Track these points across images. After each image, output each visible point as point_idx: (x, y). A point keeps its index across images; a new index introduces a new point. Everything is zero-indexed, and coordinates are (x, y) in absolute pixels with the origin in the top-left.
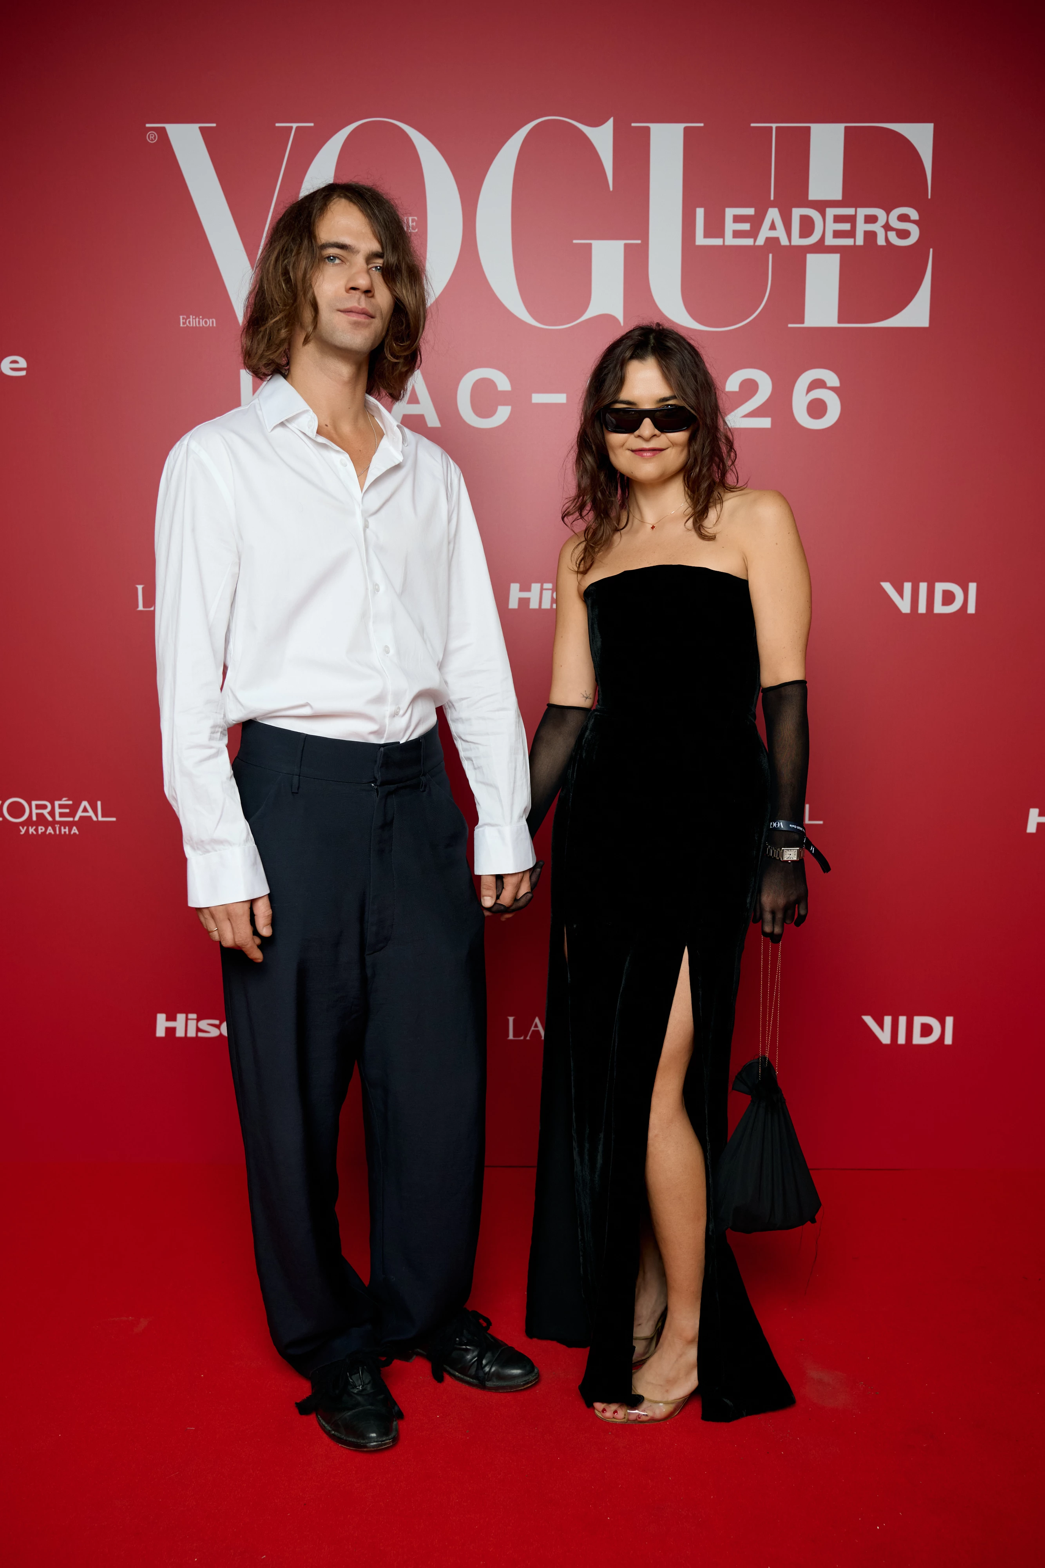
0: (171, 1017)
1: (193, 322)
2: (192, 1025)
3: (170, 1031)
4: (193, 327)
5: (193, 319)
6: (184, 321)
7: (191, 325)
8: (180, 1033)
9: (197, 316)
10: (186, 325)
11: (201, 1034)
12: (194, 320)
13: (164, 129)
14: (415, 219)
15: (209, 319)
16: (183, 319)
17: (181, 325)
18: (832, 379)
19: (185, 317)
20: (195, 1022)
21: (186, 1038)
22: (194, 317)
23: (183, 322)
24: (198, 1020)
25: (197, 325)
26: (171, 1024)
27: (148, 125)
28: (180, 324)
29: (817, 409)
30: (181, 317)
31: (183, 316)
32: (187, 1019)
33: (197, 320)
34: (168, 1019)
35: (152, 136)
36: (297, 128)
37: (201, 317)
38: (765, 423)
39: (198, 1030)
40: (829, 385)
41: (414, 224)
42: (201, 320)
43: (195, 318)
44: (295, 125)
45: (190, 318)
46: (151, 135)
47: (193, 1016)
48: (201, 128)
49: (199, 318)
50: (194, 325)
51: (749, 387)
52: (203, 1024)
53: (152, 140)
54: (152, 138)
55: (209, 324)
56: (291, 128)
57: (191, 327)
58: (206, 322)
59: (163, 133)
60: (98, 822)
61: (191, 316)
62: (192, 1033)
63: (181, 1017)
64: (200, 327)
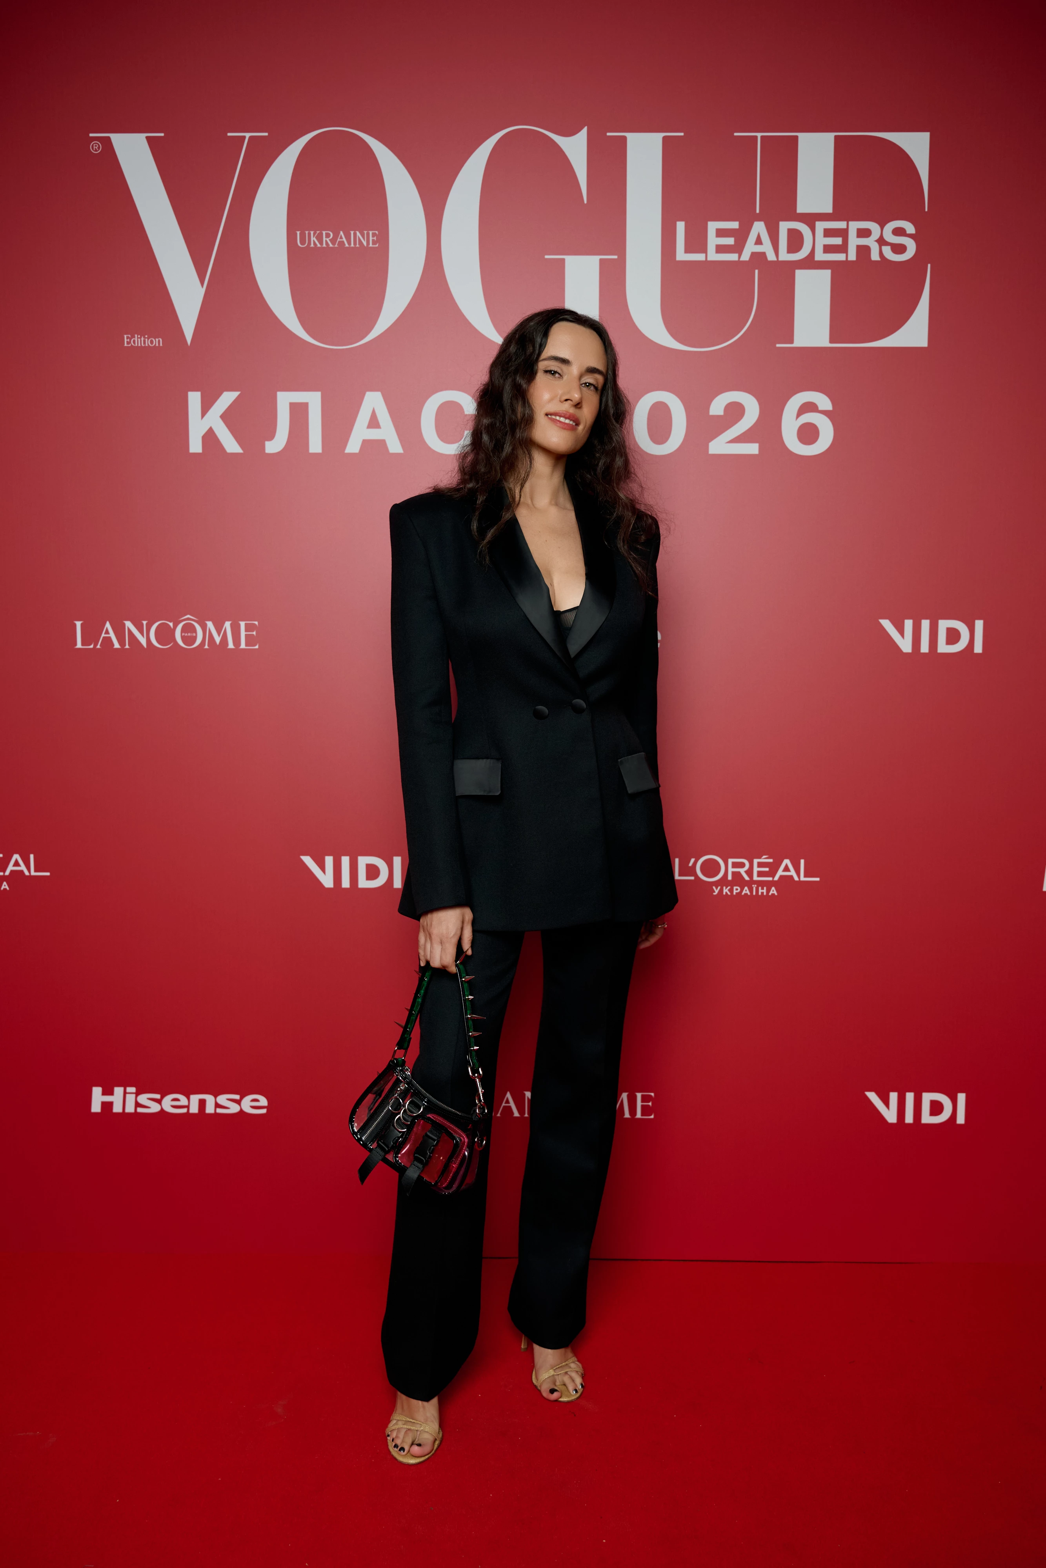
0: (108, 1091)
1: (138, 341)
2: (131, 1099)
3: (107, 1106)
4: (138, 347)
5: (138, 338)
6: (128, 340)
7: (136, 345)
8: (117, 1108)
9: (142, 334)
10: (130, 345)
11: (140, 1110)
12: (139, 340)
13: (109, 138)
14: (376, 233)
15: (155, 339)
16: (127, 338)
17: (126, 345)
18: (824, 402)
19: (130, 336)
20: (134, 1096)
21: (124, 1114)
22: (139, 336)
23: (127, 342)
24: (137, 1094)
25: (143, 345)
26: (108, 1098)
27: (91, 135)
28: (124, 344)
29: (808, 434)
30: (125, 336)
31: (128, 335)
32: (125, 1093)
33: (142, 339)
34: (104, 1093)
35: (96, 146)
36: (250, 137)
37: (146, 336)
38: (752, 449)
39: (138, 1105)
40: (820, 408)
41: (375, 238)
42: (146, 340)
43: (141, 338)
44: (248, 135)
45: (135, 337)
46: (94, 145)
47: (133, 1090)
48: (147, 138)
49: (145, 338)
50: (139, 345)
51: (735, 412)
52: (143, 1099)
53: (96, 151)
54: (96, 148)
55: (156, 344)
56: (245, 137)
57: (136, 347)
58: (152, 342)
59: (107, 142)
60: (30, 877)
61: (136, 336)
62: (130, 1108)
63: (119, 1091)
64: (145, 347)
